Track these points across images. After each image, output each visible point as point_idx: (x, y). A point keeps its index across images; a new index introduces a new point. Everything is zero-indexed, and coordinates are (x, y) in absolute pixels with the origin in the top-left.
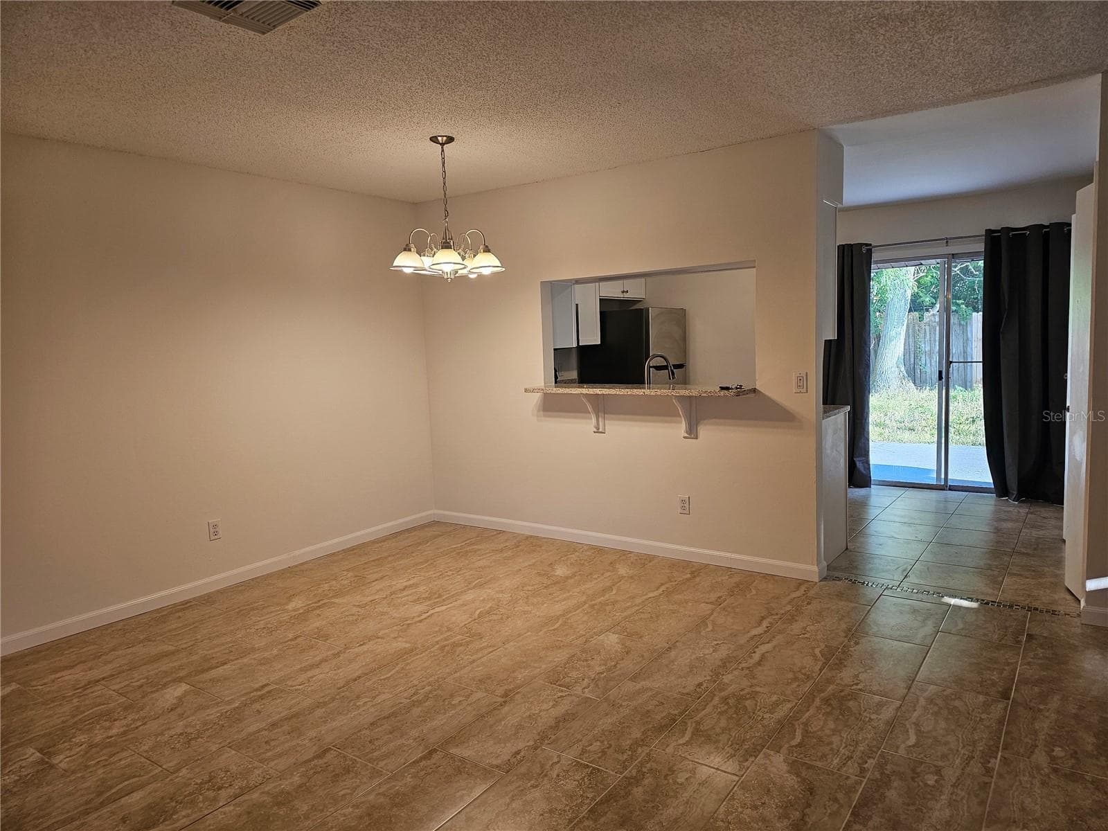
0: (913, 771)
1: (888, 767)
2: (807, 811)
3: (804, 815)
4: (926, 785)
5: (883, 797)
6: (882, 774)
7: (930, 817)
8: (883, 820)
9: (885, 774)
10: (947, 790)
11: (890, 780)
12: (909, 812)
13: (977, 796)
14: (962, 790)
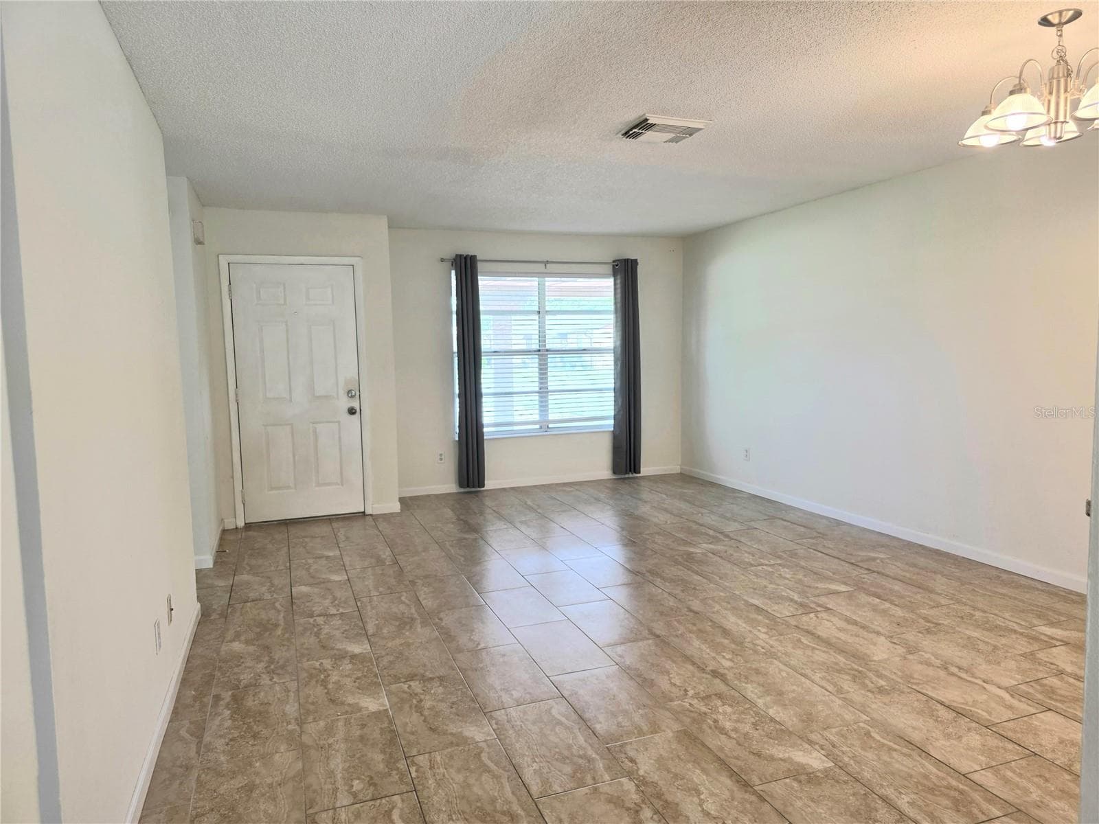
0: (375, 785)
1: (397, 777)
2: (423, 718)
3: (422, 715)
4: (358, 778)
5: (383, 752)
6: (398, 769)
7: (342, 755)
8: (372, 737)
9: (396, 770)
10: (340, 783)
11: (387, 766)
12: (359, 751)
13: (315, 791)
14: (329, 790)
